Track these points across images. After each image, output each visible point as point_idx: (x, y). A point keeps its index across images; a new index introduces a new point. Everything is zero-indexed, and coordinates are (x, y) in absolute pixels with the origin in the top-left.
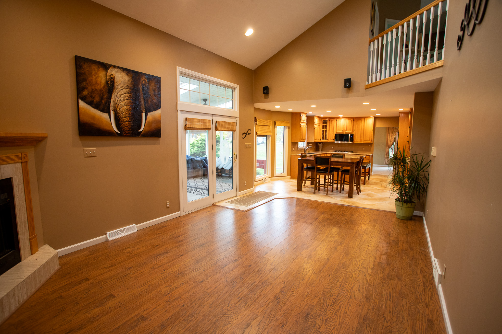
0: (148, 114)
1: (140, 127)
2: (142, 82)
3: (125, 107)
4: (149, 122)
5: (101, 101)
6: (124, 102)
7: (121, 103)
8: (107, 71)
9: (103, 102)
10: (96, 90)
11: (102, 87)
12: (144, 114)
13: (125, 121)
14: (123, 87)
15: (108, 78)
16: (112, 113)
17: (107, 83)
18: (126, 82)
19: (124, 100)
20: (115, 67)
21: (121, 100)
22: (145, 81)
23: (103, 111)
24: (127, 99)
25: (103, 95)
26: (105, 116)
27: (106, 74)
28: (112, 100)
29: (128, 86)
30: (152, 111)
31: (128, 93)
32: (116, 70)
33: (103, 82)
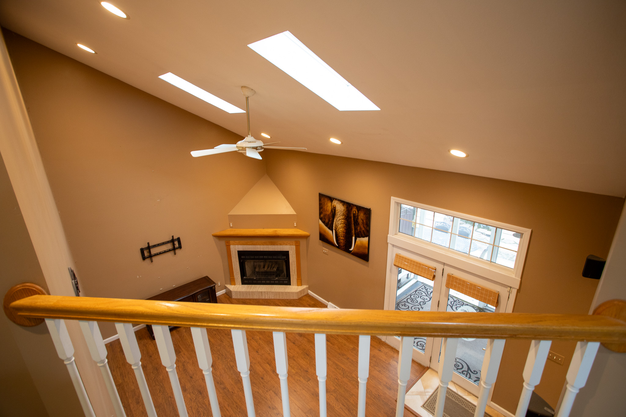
0: (357, 239)
1: (351, 248)
2: (353, 212)
3: (341, 229)
4: (357, 246)
5: (329, 222)
6: (341, 225)
7: (339, 226)
8: (332, 203)
9: (330, 223)
10: (327, 214)
11: (329, 213)
12: (354, 238)
13: (341, 239)
14: (341, 215)
15: (332, 207)
16: (334, 231)
17: (332, 210)
18: (342, 210)
19: (341, 224)
20: (336, 199)
21: (339, 224)
22: (355, 211)
23: (329, 228)
24: (342, 224)
25: (330, 219)
26: (330, 232)
27: (332, 204)
28: (334, 223)
29: (343, 214)
30: (360, 237)
31: (344, 219)
32: (337, 202)
33: (330, 210)
